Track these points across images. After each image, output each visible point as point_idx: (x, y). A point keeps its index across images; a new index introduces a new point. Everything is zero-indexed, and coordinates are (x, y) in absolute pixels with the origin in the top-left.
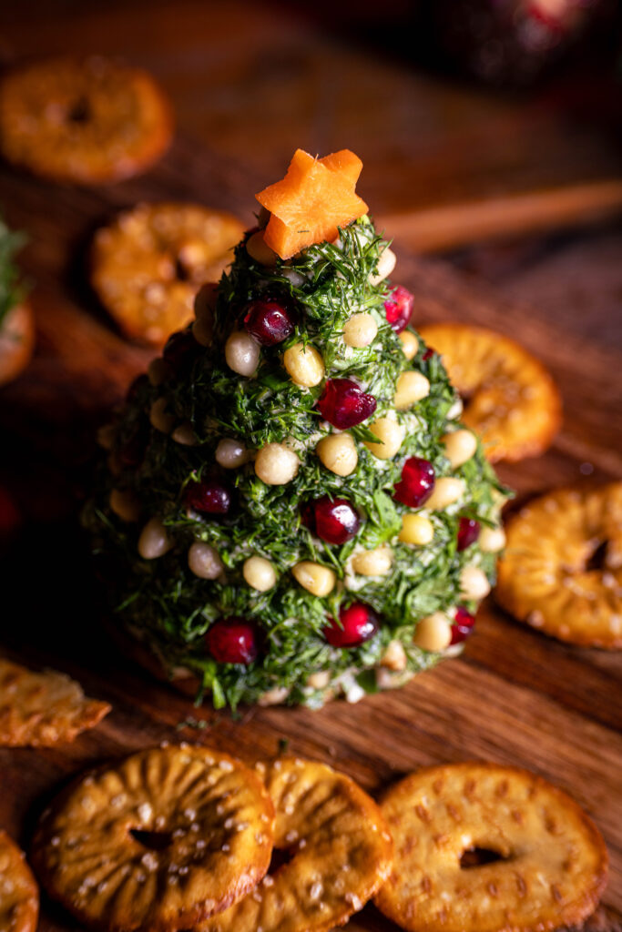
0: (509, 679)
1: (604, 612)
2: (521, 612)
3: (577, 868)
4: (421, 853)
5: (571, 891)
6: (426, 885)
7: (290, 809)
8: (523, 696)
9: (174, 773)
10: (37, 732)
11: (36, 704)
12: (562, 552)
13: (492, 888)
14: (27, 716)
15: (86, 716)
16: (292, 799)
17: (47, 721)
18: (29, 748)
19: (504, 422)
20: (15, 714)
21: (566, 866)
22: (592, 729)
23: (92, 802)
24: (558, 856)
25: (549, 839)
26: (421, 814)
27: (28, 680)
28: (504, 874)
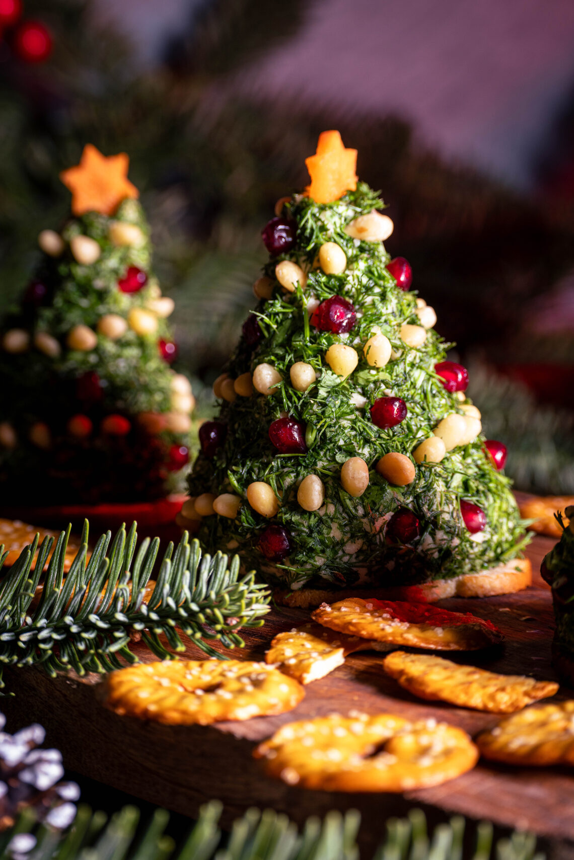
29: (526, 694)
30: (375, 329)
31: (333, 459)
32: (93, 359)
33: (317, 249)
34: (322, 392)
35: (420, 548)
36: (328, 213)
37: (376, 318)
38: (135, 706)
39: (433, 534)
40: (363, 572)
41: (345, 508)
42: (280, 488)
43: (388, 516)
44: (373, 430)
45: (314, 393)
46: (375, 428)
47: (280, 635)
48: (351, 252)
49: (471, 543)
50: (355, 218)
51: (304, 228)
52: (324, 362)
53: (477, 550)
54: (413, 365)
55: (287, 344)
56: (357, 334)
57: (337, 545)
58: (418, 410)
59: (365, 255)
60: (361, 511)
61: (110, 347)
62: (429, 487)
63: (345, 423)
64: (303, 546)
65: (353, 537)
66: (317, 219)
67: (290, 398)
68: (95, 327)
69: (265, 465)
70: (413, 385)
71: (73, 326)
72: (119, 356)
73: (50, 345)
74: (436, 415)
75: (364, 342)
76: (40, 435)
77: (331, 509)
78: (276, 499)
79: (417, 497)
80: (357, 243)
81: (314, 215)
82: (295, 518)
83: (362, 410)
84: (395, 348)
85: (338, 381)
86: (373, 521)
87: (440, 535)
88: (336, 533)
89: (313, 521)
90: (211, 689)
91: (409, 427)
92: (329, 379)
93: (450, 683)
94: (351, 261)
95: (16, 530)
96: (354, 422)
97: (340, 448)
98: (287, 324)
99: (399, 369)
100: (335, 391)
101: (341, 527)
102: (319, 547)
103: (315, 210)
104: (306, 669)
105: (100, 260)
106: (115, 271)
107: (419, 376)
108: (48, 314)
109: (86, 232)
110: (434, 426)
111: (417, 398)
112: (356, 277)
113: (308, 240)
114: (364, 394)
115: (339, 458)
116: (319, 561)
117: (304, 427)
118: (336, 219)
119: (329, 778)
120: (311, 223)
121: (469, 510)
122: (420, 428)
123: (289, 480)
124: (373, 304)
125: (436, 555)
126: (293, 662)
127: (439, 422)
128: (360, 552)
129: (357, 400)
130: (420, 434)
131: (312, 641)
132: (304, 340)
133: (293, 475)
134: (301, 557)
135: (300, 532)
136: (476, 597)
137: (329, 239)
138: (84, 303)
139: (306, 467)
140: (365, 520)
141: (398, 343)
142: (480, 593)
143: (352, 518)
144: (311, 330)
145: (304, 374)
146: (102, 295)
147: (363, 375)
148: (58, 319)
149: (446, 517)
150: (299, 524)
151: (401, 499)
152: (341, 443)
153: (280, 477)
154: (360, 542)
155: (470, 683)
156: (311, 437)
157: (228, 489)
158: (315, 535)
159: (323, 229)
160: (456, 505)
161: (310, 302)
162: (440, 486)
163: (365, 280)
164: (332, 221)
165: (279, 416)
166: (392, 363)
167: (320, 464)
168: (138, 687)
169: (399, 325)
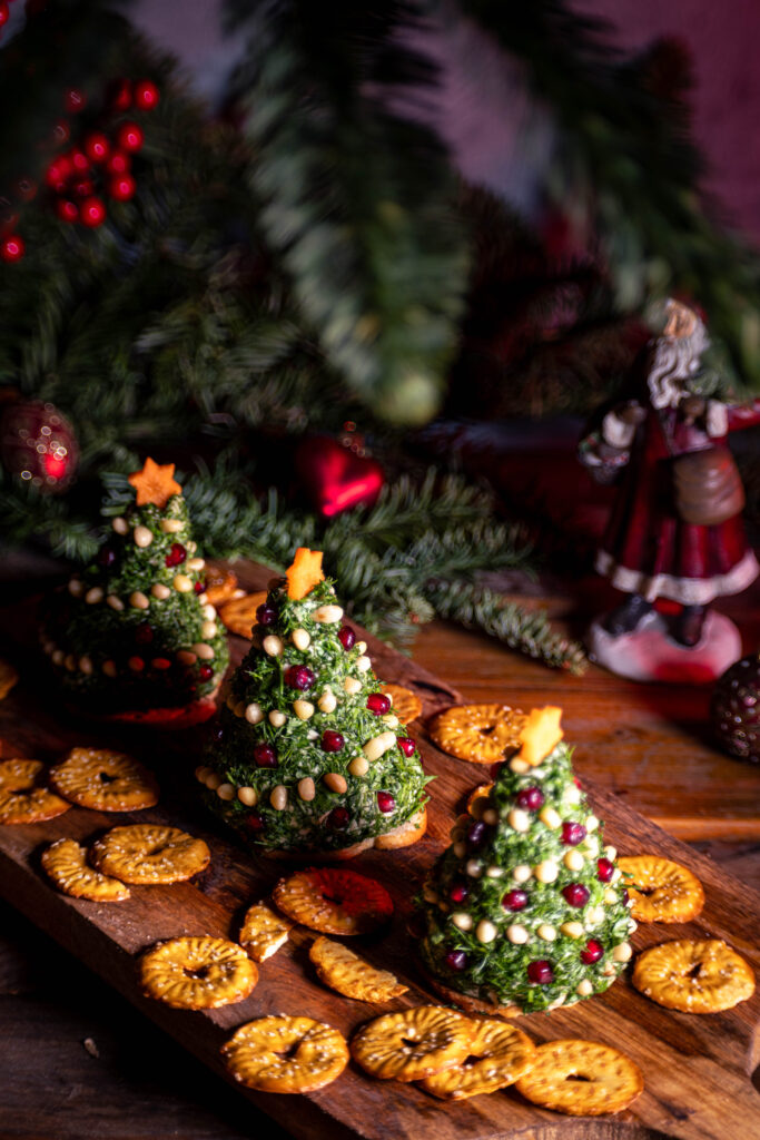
0: (625, 1017)
1: (685, 993)
2: (642, 988)
3: (624, 1091)
4: (546, 1070)
5: (616, 1098)
6: (544, 1082)
7: (488, 1041)
8: (629, 1025)
9: (430, 1016)
10: (369, 994)
11: (373, 981)
12: (675, 966)
13: (576, 1090)
14: (366, 986)
15: (395, 990)
16: (490, 1036)
17: (375, 990)
18: (364, 1002)
19: (667, 903)
20: (360, 984)
21: (619, 1089)
22: (659, 1044)
23: (385, 1024)
24: (617, 1084)
25: (616, 1077)
26: (555, 1055)
27: (371, 971)
28: (585, 1086)
29: (389, 994)
30: (327, 688)
31: (294, 776)
32: (147, 612)
33: (291, 632)
34: (289, 731)
35: (348, 830)
36: (299, 609)
37: (327, 680)
38: (155, 994)
39: (358, 821)
40: (310, 845)
41: (300, 810)
42: (259, 789)
43: (328, 813)
44: (321, 754)
45: (284, 732)
46: (323, 753)
47: (252, 910)
48: (313, 633)
49: (384, 820)
50: (317, 608)
51: (283, 618)
52: (291, 710)
53: (388, 822)
54: (351, 706)
55: (269, 692)
56: (315, 690)
57: (294, 831)
58: (353, 736)
59: (323, 635)
60: (310, 811)
61: (159, 604)
62: (357, 792)
63: (303, 752)
64: (273, 829)
65: (305, 826)
66: (292, 613)
67: (268, 732)
68: (149, 593)
69: (252, 771)
70: (351, 718)
71: (134, 591)
72: (166, 610)
73: (117, 604)
74: (366, 737)
75: (320, 695)
76: (109, 669)
77: (292, 808)
78: (257, 797)
79: (348, 799)
80: (318, 626)
81: (289, 609)
82: (269, 811)
83: (314, 741)
84: (339, 698)
85: (300, 723)
86: (318, 818)
87: (362, 821)
88: (293, 823)
89: (280, 815)
90: (202, 972)
91: (347, 749)
92: (294, 723)
93: (345, 980)
94: (313, 639)
95: (92, 760)
96: (309, 751)
97: (299, 768)
98: (270, 677)
99: (341, 711)
100: (298, 731)
101: (297, 821)
102: (282, 831)
103: (291, 605)
104: (262, 952)
105: (153, 544)
106: (163, 551)
107: (355, 712)
108: (117, 582)
109: (144, 523)
110: (365, 744)
111: (353, 728)
112: (316, 650)
113: (285, 626)
114: (317, 730)
115: (299, 775)
116: (282, 840)
117: (276, 753)
118: (304, 612)
119: (260, 1083)
120: (288, 615)
121: (384, 799)
122: (354, 748)
123: (266, 785)
124: (327, 669)
125: (359, 833)
126: (255, 943)
127: (368, 741)
128: (309, 834)
129: (312, 734)
130: (354, 753)
131: (270, 917)
132: (280, 692)
133: (268, 783)
134: (271, 837)
135: (271, 821)
136: (386, 850)
137: (299, 626)
138: (142, 574)
139: (277, 778)
140: (313, 818)
141: (341, 694)
142: (389, 847)
143: (304, 816)
144: (285, 684)
145: (278, 719)
146: (155, 569)
147: (317, 716)
148: (123, 587)
149: (367, 809)
150: (270, 815)
151: (337, 801)
152: (300, 764)
153: (261, 782)
154: (309, 829)
155: (357, 981)
156: (281, 759)
157: (226, 781)
158: (281, 824)
159: (295, 619)
160: (375, 798)
161: (285, 667)
162: (364, 788)
163: (321, 653)
164: (301, 614)
165: (261, 741)
166: (339, 706)
167: (285, 778)
168: (158, 976)
169: (343, 681)
